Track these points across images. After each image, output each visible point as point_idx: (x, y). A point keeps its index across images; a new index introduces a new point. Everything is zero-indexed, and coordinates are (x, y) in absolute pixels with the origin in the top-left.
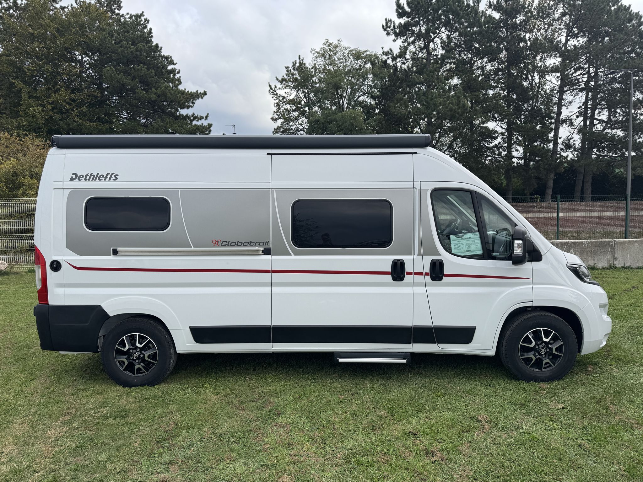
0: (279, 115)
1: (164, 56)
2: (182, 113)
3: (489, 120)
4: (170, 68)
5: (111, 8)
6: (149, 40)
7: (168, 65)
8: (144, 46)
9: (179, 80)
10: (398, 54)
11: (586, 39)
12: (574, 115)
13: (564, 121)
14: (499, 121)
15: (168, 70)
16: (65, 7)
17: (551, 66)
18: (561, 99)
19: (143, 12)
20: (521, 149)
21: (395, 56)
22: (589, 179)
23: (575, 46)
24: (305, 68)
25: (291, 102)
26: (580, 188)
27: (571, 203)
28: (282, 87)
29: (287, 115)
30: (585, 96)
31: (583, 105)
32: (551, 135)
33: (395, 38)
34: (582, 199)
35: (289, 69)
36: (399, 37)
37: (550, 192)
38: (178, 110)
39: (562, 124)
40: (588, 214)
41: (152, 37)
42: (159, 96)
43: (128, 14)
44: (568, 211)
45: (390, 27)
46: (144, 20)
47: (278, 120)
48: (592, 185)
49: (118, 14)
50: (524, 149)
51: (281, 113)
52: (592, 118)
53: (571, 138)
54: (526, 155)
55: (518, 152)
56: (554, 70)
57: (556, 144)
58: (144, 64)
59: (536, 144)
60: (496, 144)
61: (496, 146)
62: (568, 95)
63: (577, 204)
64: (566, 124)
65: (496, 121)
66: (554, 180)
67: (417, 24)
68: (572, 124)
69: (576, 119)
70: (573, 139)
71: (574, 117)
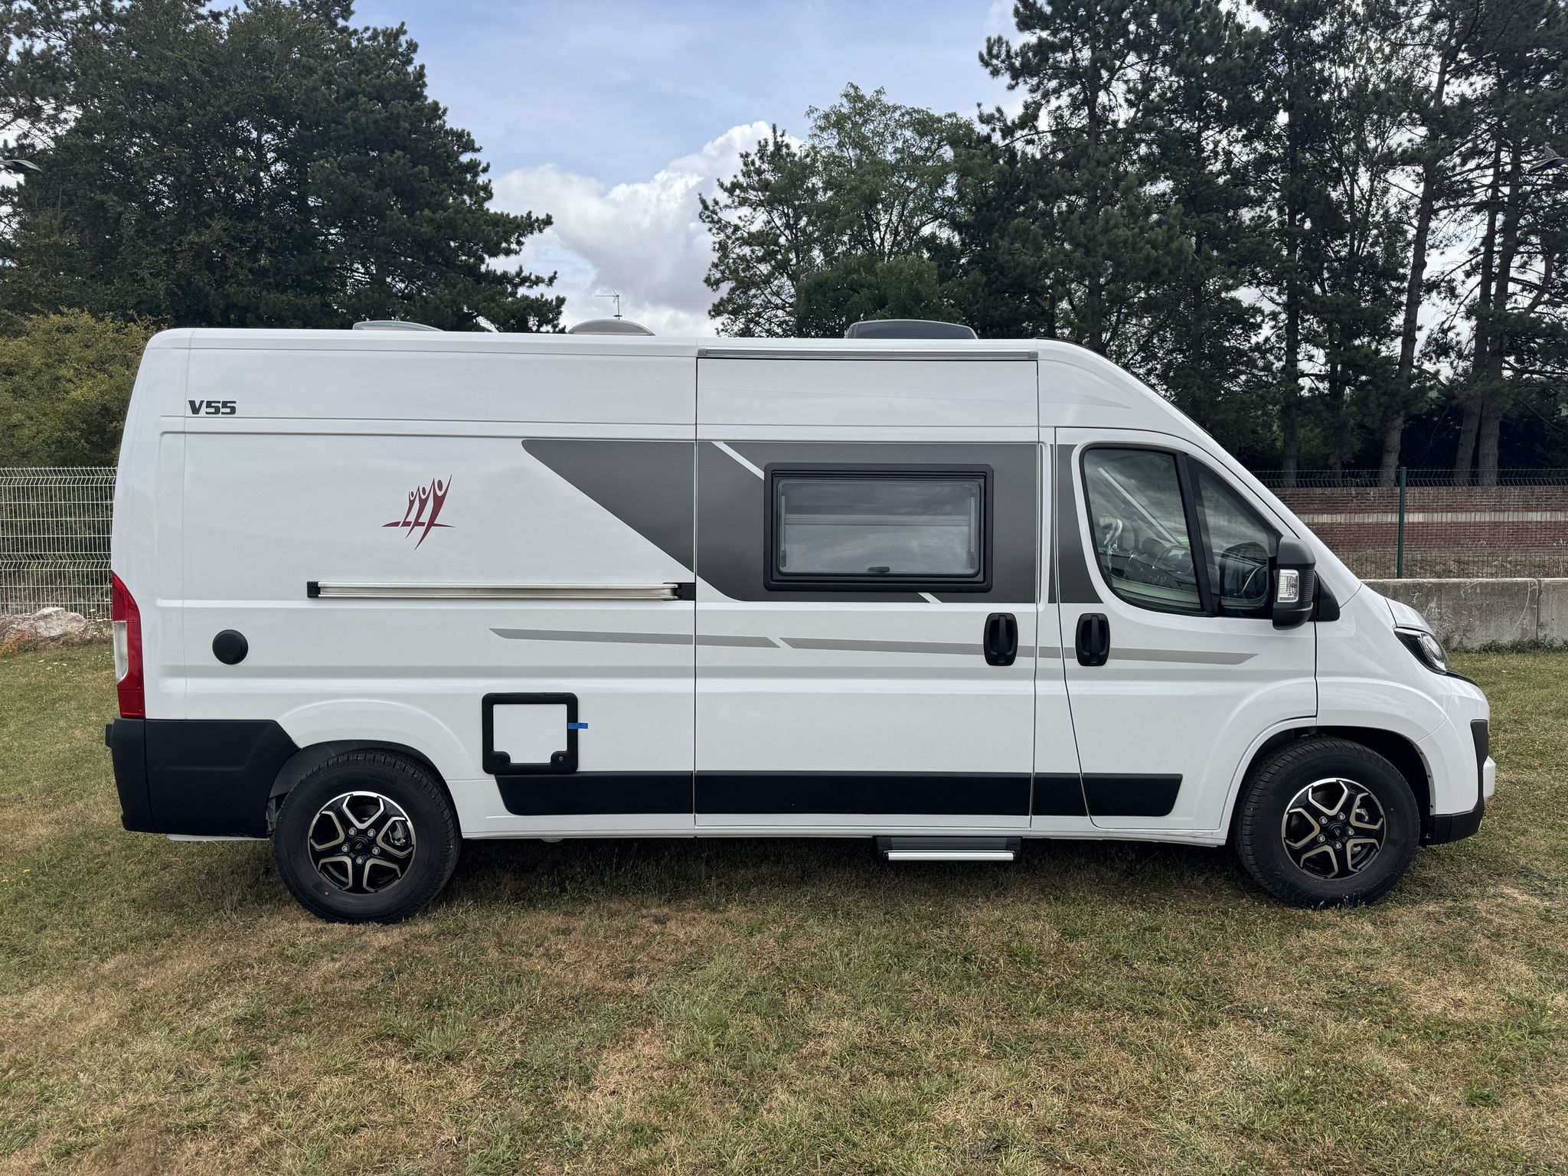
0: (723, 272)
1: (452, 132)
2: (492, 268)
3: (1242, 283)
4: (465, 158)
5: (327, 16)
6: (416, 93)
7: (462, 153)
8: (405, 107)
9: (486, 188)
10: (1017, 121)
11: (1491, 80)
12: (1459, 271)
13: (1432, 286)
14: (1267, 284)
15: (461, 165)
16: (220, 14)
17: (1400, 150)
18: (1423, 231)
19: (403, 24)
20: (1320, 355)
21: (1009, 123)
22: (1493, 429)
23: (1463, 97)
24: (788, 155)
25: (752, 240)
26: (1470, 451)
27: (1444, 490)
28: (733, 202)
29: (744, 270)
30: (1486, 222)
31: (1482, 244)
32: (1399, 320)
33: (1013, 83)
34: (1474, 480)
35: (750, 159)
36: (1021, 80)
37: (1392, 460)
38: (482, 261)
39: (1429, 291)
40: (1487, 517)
41: (424, 85)
42: (439, 227)
43: (367, 29)
44: (1435, 510)
45: (997, 57)
46: (405, 45)
47: (721, 285)
48: (1501, 445)
49: (345, 29)
50: (1327, 355)
51: (728, 267)
52: (1504, 278)
53: (1450, 329)
54: (1334, 368)
55: (1313, 362)
56: (1408, 158)
57: (1409, 341)
58: (404, 148)
59: (1357, 342)
60: (1258, 343)
61: (1257, 347)
62: (1445, 221)
63: (1460, 492)
64: (1439, 293)
65: (1258, 286)
66: (1404, 432)
67: (1066, 46)
68: (1452, 292)
69: (1463, 282)
70: (1455, 331)
71: (1459, 275)
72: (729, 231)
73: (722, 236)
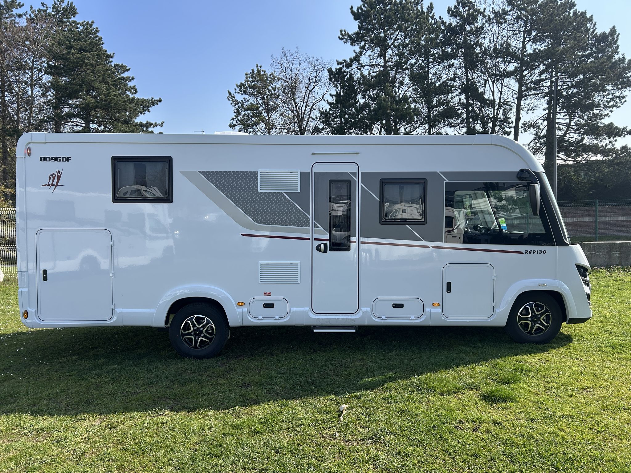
0: (237, 122)
4: (125, 75)
9: (134, 88)
10: (352, 60)
15: (122, 78)
18: (519, 105)
24: (264, 74)
30: (548, 101)
33: (353, 45)
36: (356, 44)
41: (102, 44)
46: (94, 29)
47: (236, 127)
49: (74, 22)
51: (239, 120)
69: (542, 124)
72: (240, 105)
73: (237, 107)
